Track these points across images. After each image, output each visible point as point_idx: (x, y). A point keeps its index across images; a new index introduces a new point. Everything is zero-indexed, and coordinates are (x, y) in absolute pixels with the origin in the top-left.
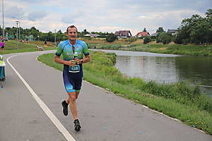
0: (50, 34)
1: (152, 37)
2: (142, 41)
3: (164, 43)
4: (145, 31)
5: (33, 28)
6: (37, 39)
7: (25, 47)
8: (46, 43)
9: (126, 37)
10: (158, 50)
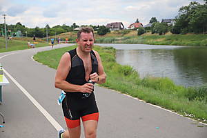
0: (37, 29)
1: (146, 28)
2: (136, 32)
3: (160, 34)
4: (138, 22)
5: (19, 23)
6: (25, 35)
7: (14, 45)
8: (34, 39)
9: (118, 29)
10: (155, 41)
